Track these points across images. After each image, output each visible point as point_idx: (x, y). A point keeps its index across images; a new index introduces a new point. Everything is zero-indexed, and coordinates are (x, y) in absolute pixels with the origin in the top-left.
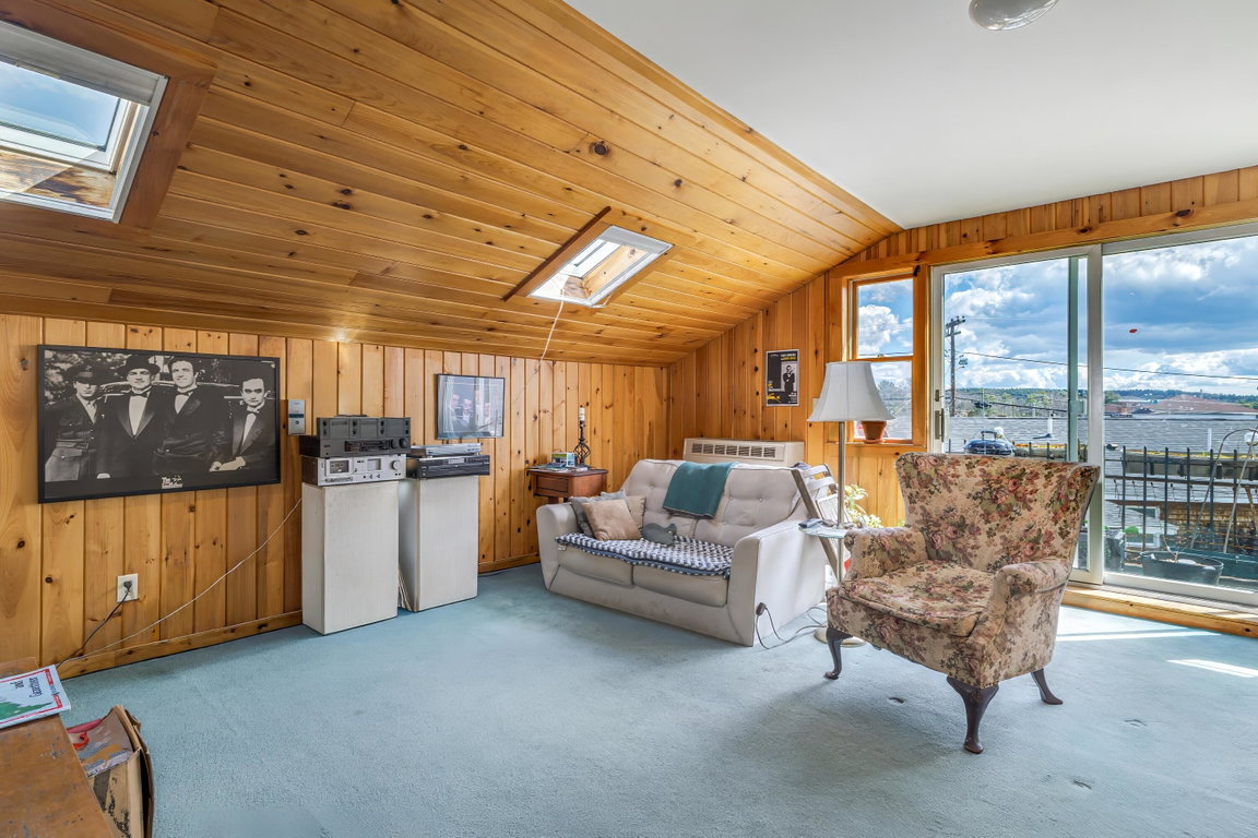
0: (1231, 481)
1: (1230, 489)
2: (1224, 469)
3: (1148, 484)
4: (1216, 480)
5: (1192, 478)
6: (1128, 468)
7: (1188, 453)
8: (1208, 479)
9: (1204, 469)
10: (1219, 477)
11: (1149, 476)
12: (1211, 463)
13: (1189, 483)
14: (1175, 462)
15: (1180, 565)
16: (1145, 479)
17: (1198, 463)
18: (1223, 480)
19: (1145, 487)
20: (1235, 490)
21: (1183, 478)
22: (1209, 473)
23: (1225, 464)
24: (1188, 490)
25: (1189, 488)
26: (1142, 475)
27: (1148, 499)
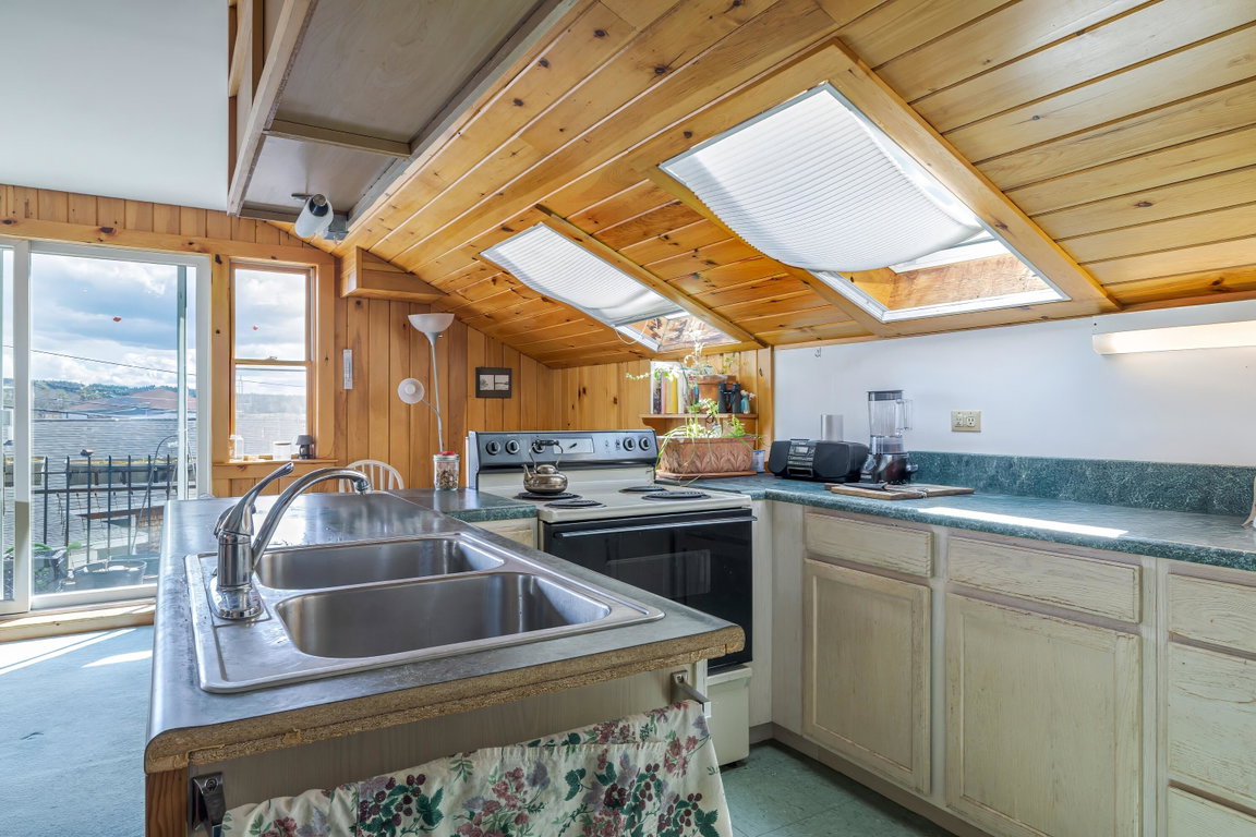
0: (165, 484)
1: (164, 492)
2: (160, 473)
3: (92, 495)
4: (154, 485)
5: (133, 485)
6: (72, 481)
7: (130, 460)
8: (146, 484)
9: (144, 474)
10: (156, 481)
11: (93, 486)
12: (149, 468)
13: (130, 489)
14: (117, 470)
15: (109, 572)
16: (89, 490)
17: (138, 470)
18: (159, 484)
19: (89, 498)
20: (168, 492)
21: (126, 486)
22: (147, 480)
23: (160, 468)
24: (129, 498)
25: (131, 493)
26: (86, 486)
27: (92, 511)
